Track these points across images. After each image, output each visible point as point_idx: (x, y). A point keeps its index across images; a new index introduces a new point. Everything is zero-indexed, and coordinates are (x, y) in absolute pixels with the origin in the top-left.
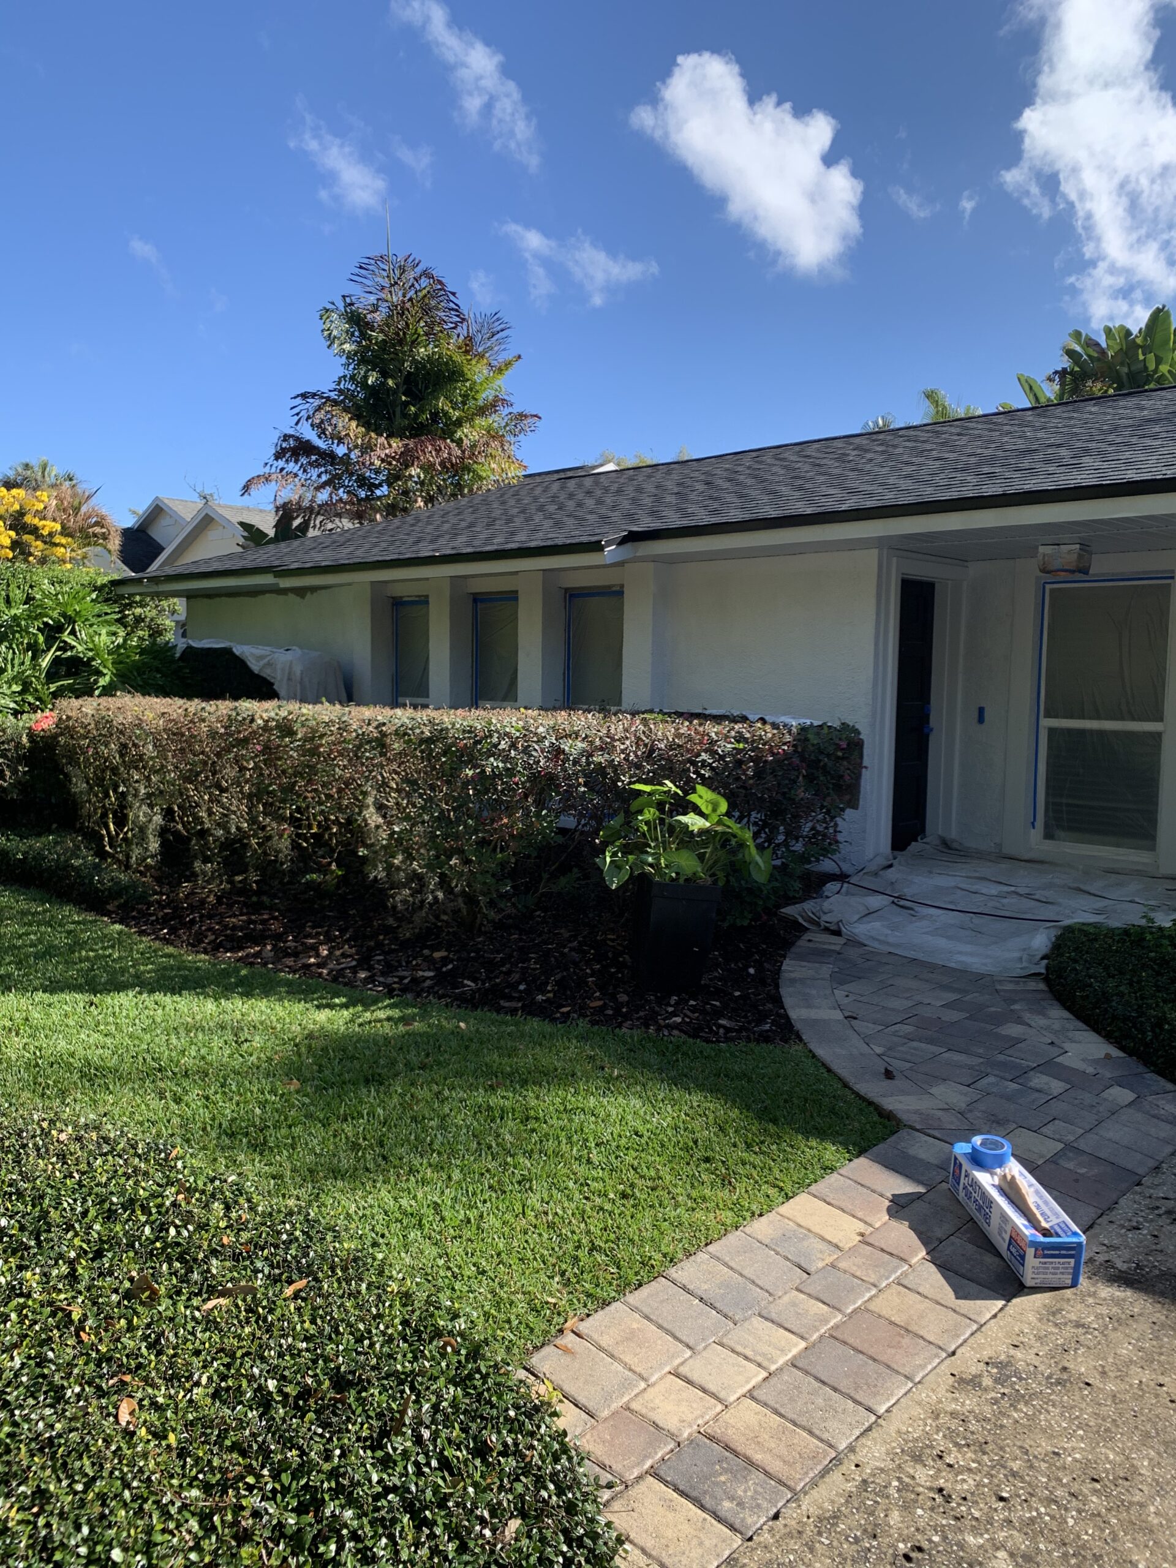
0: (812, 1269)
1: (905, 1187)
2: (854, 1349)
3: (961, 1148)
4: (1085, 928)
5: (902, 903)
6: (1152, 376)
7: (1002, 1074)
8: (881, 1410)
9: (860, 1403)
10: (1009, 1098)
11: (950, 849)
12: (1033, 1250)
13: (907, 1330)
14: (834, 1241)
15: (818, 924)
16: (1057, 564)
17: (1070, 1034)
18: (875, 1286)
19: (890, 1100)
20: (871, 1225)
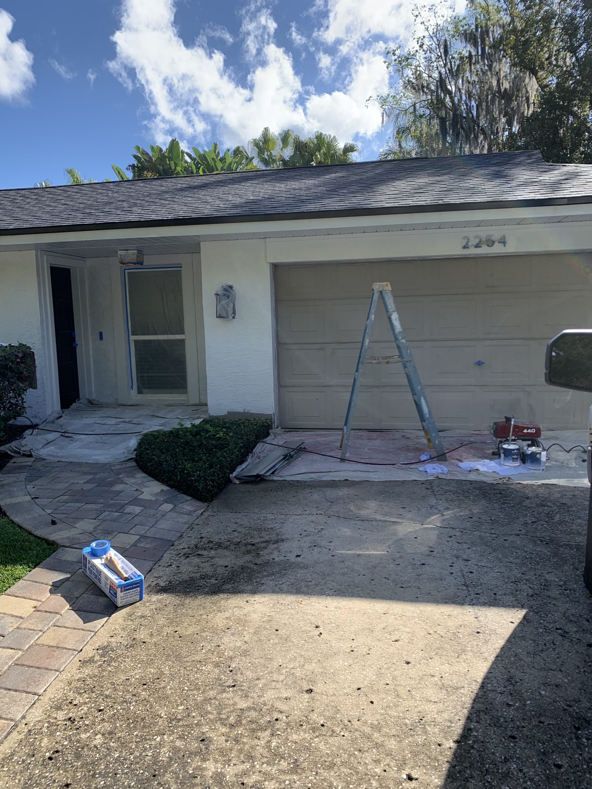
0: (6, 633)
1: (59, 576)
2: (28, 666)
3: (87, 550)
4: (153, 433)
5: (66, 435)
6: (174, 172)
7: (112, 510)
8: (41, 691)
9: (30, 693)
10: (115, 520)
11: (92, 404)
12: (120, 589)
13: (58, 647)
14: (19, 615)
15: (20, 453)
16: (127, 260)
17: (145, 484)
18: (41, 631)
19: (53, 535)
20: (40, 601)
